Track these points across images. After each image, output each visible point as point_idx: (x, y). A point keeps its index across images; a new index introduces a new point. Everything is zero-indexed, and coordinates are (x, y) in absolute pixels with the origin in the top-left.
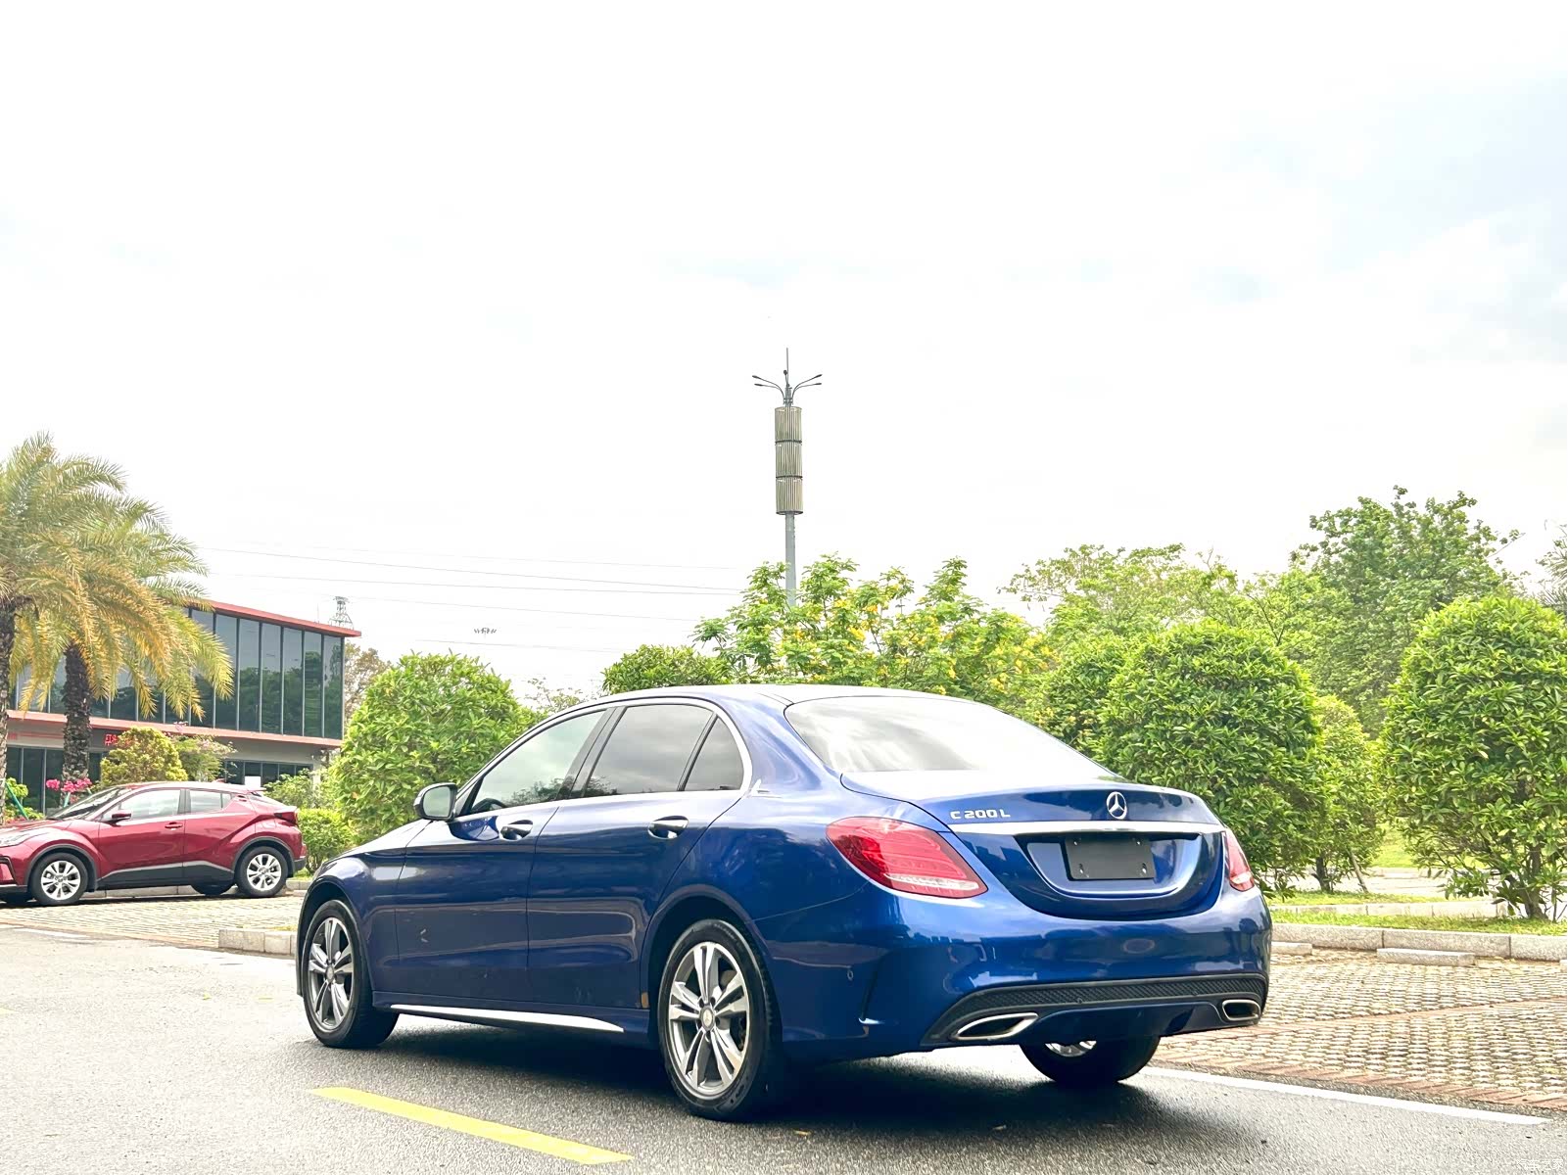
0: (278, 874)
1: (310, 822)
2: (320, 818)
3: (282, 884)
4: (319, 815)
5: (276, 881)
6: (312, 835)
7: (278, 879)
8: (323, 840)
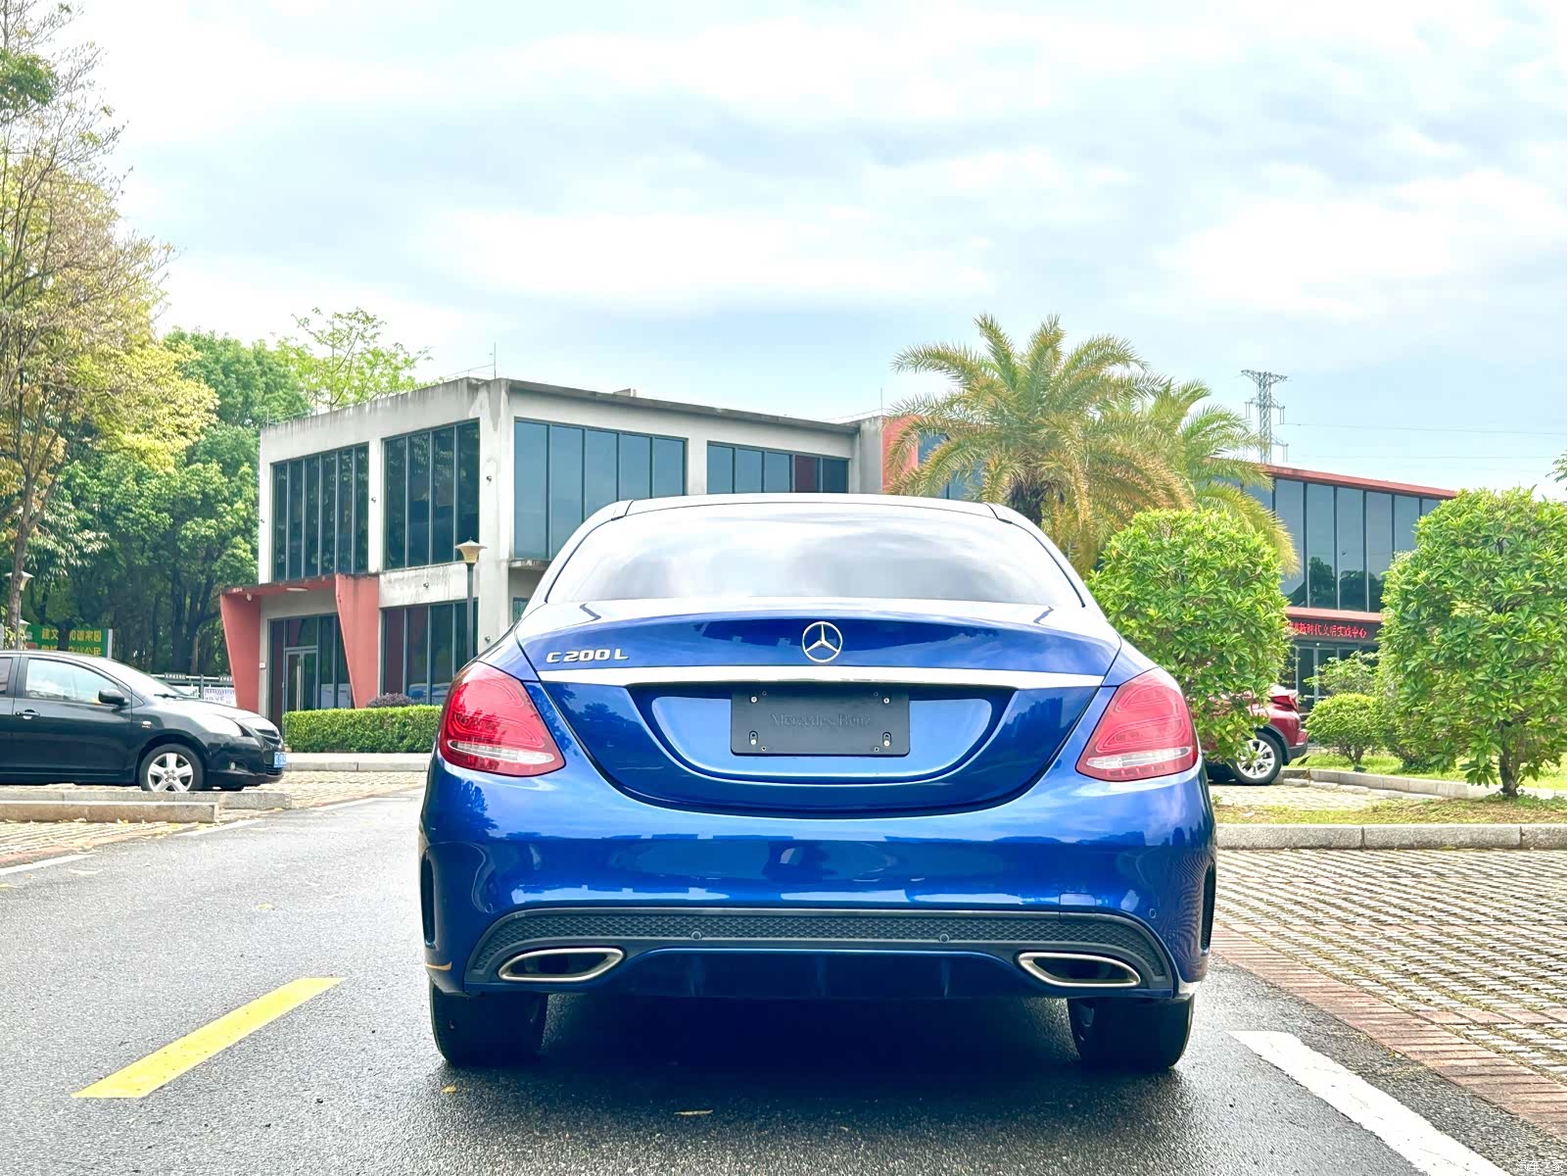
0: (1272, 760)
1: (1344, 708)
2: (1357, 704)
3: (1276, 770)
4: (1357, 701)
5: (1270, 769)
6: (1347, 722)
7: (1272, 766)
8: (1360, 727)
